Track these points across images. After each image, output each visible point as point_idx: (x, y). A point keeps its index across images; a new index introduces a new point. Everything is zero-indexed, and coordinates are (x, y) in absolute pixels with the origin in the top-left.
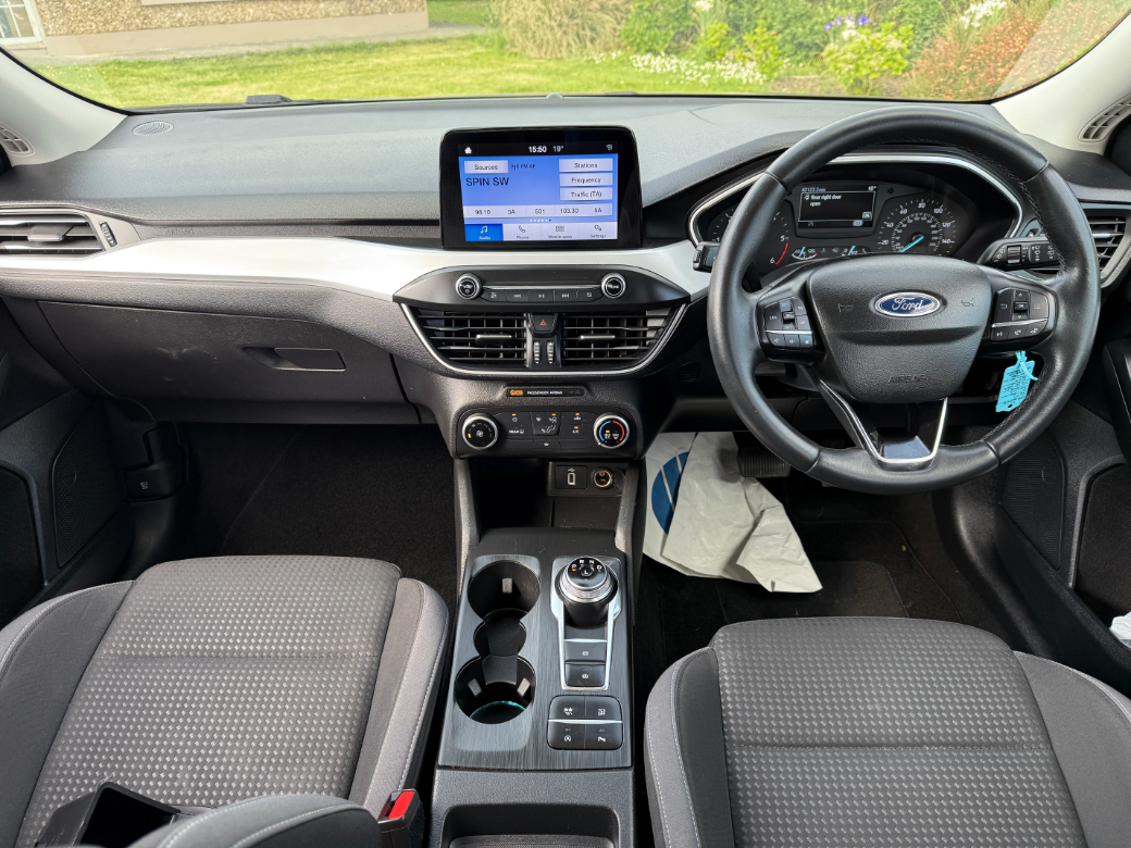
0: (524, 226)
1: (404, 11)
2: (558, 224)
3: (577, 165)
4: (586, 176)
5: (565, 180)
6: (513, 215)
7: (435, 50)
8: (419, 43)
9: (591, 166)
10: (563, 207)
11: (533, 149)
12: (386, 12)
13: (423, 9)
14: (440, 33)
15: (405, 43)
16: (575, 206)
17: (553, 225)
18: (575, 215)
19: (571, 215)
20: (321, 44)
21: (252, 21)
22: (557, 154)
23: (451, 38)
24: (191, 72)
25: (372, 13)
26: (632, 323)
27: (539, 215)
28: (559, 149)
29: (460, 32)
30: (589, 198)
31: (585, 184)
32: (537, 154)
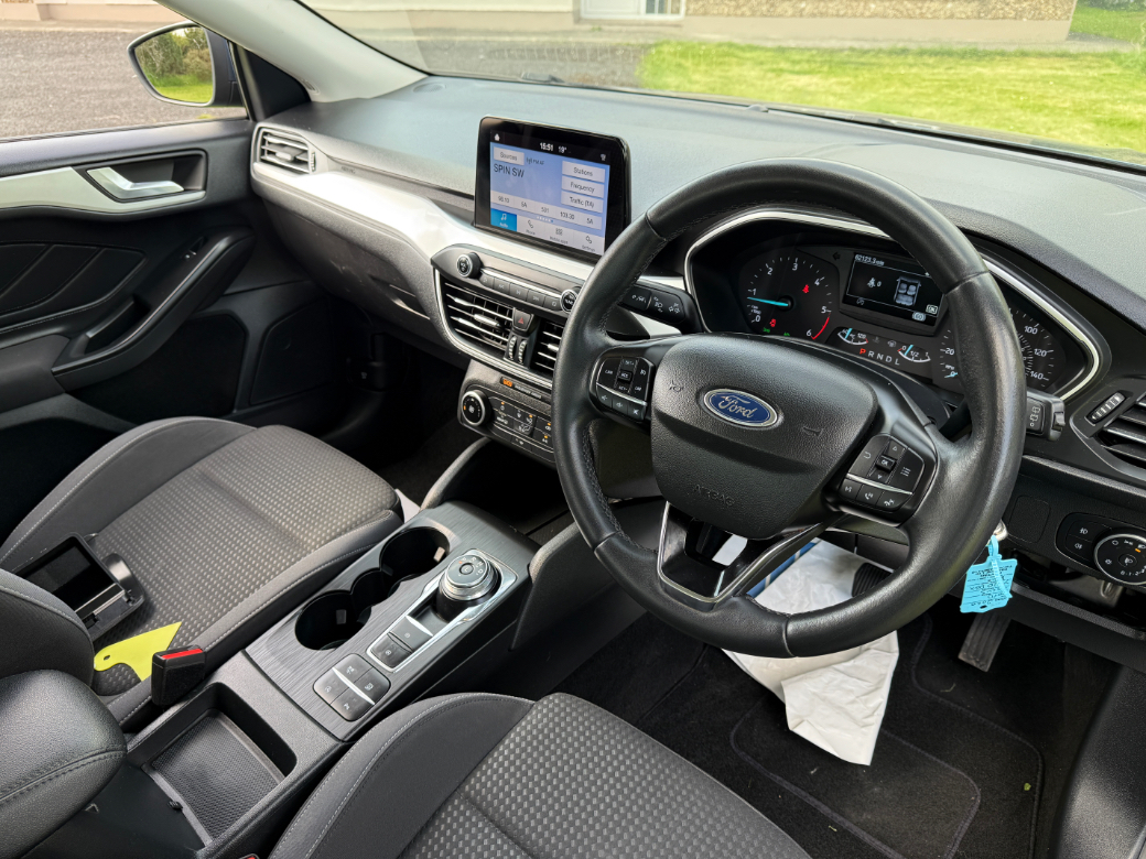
0: (533, 222)
1: (1043, 19)
2: (558, 227)
3: (576, 170)
4: (583, 184)
5: (566, 183)
6: (524, 208)
7: (1057, 65)
8: (1041, 55)
10: (563, 210)
11: (543, 146)
12: (1021, 17)
13: (1068, 18)
14: (1074, 47)
15: (1024, 54)
16: (572, 212)
17: (553, 227)
18: (571, 221)
19: (568, 220)
20: (929, 46)
21: (870, 17)
22: (562, 154)
23: (1086, 54)
24: (787, 60)
25: (1004, 18)
27: (544, 213)
28: (563, 149)
29: (1101, 48)
30: (583, 207)
31: (582, 191)
32: (546, 151)
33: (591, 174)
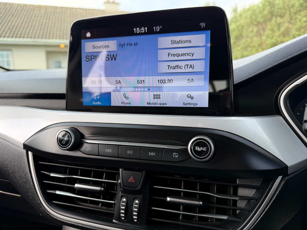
0: (128, 94)
2: (155, 93)
3: (174, 42)
4: (180, 51)
5: (163, 55)
9: (185, 42)
10: (160, 78)
11: (137, 30)
16: (170, 77)
18: (170, 85)
19: (167, 84)
22: (156, 33)
26: (222, 190)
27: (140, 85)
28: (158, 29)
30: (183, 70)
31: (180, 58)
32: (140, 34)
33: (190, 41)
